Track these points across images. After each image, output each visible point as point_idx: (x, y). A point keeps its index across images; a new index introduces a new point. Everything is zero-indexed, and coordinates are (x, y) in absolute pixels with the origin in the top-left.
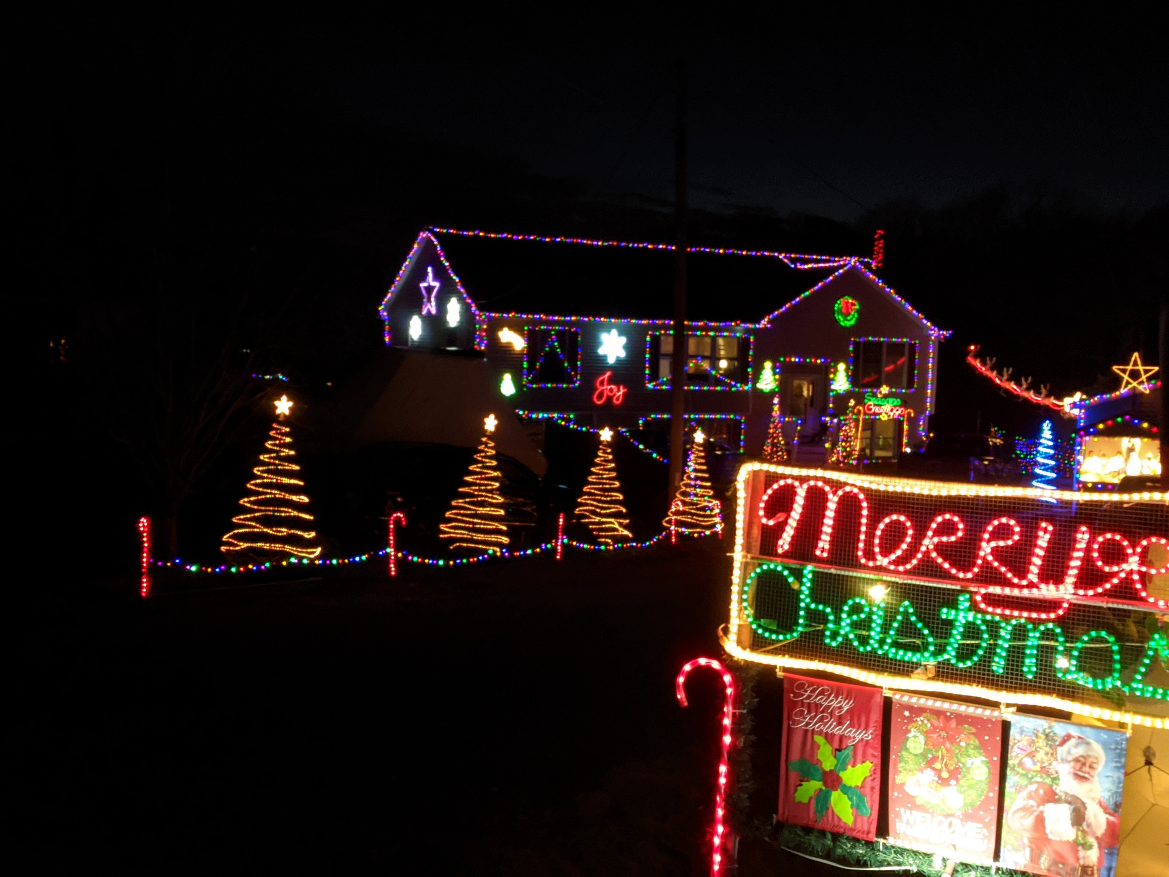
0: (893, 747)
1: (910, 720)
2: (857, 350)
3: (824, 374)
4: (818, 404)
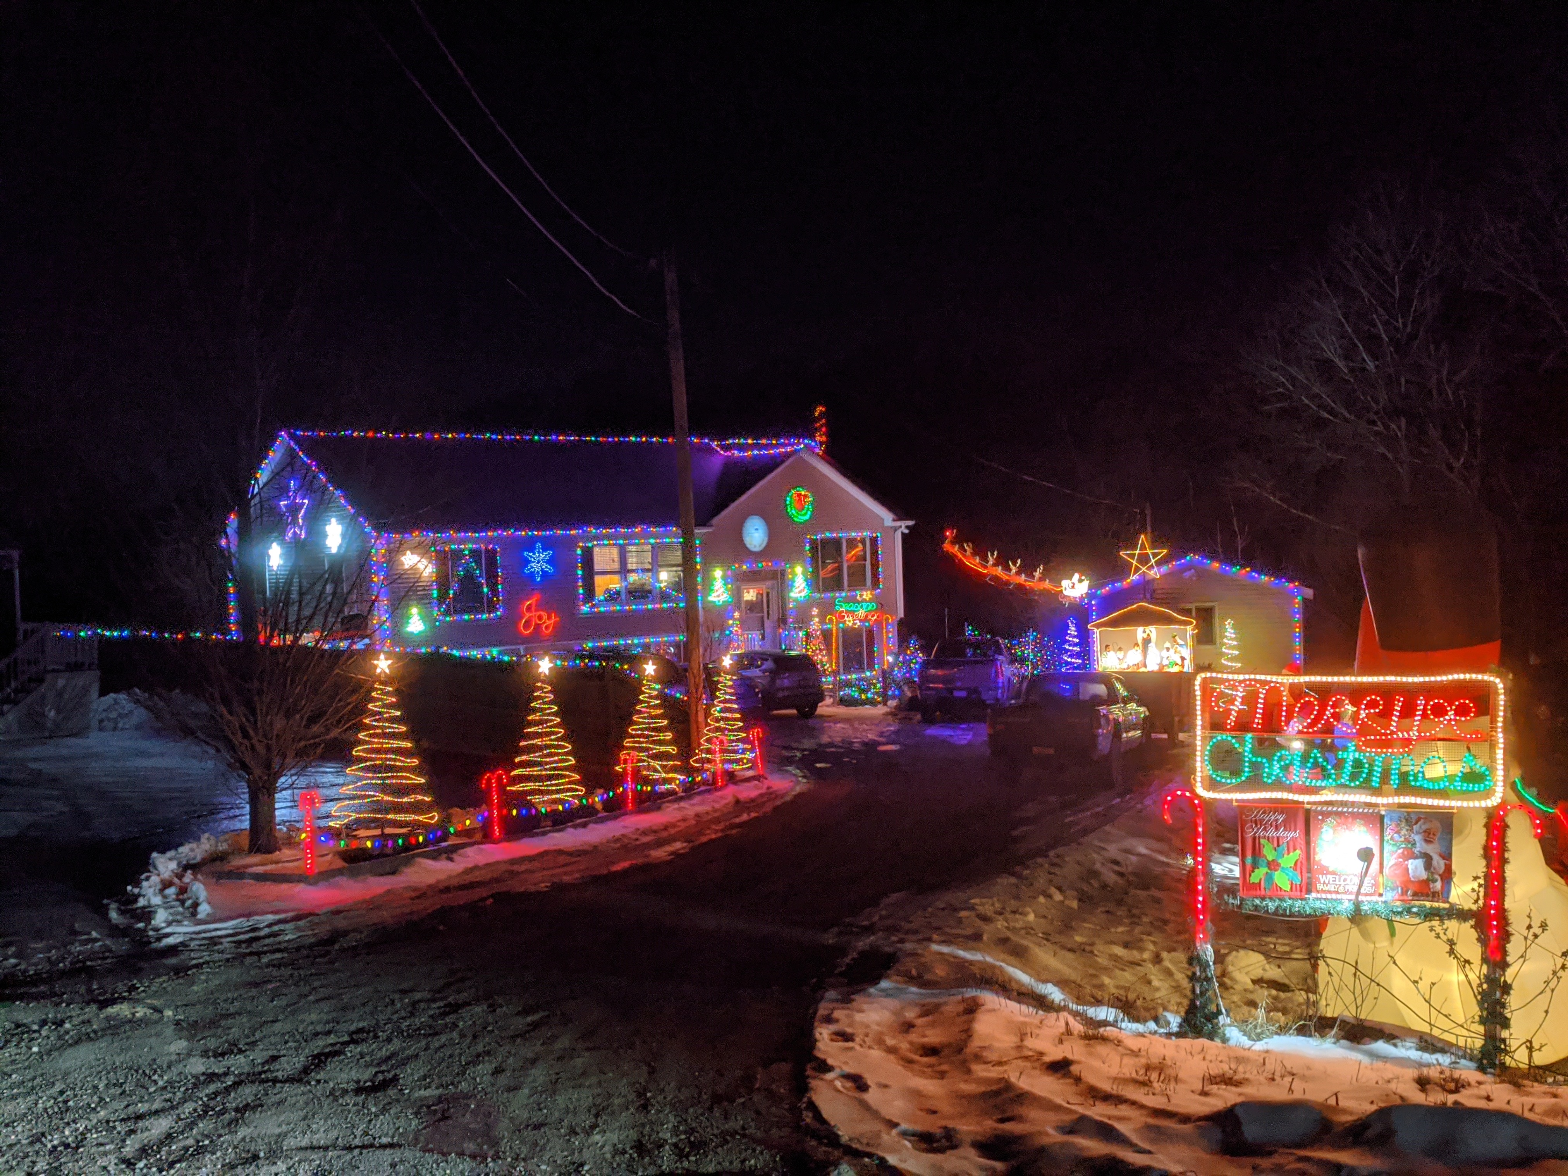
0: (1312, 839)
1: (1323, 821)
2: (814, 549)
3: (781, 580)
4: (774, 615)
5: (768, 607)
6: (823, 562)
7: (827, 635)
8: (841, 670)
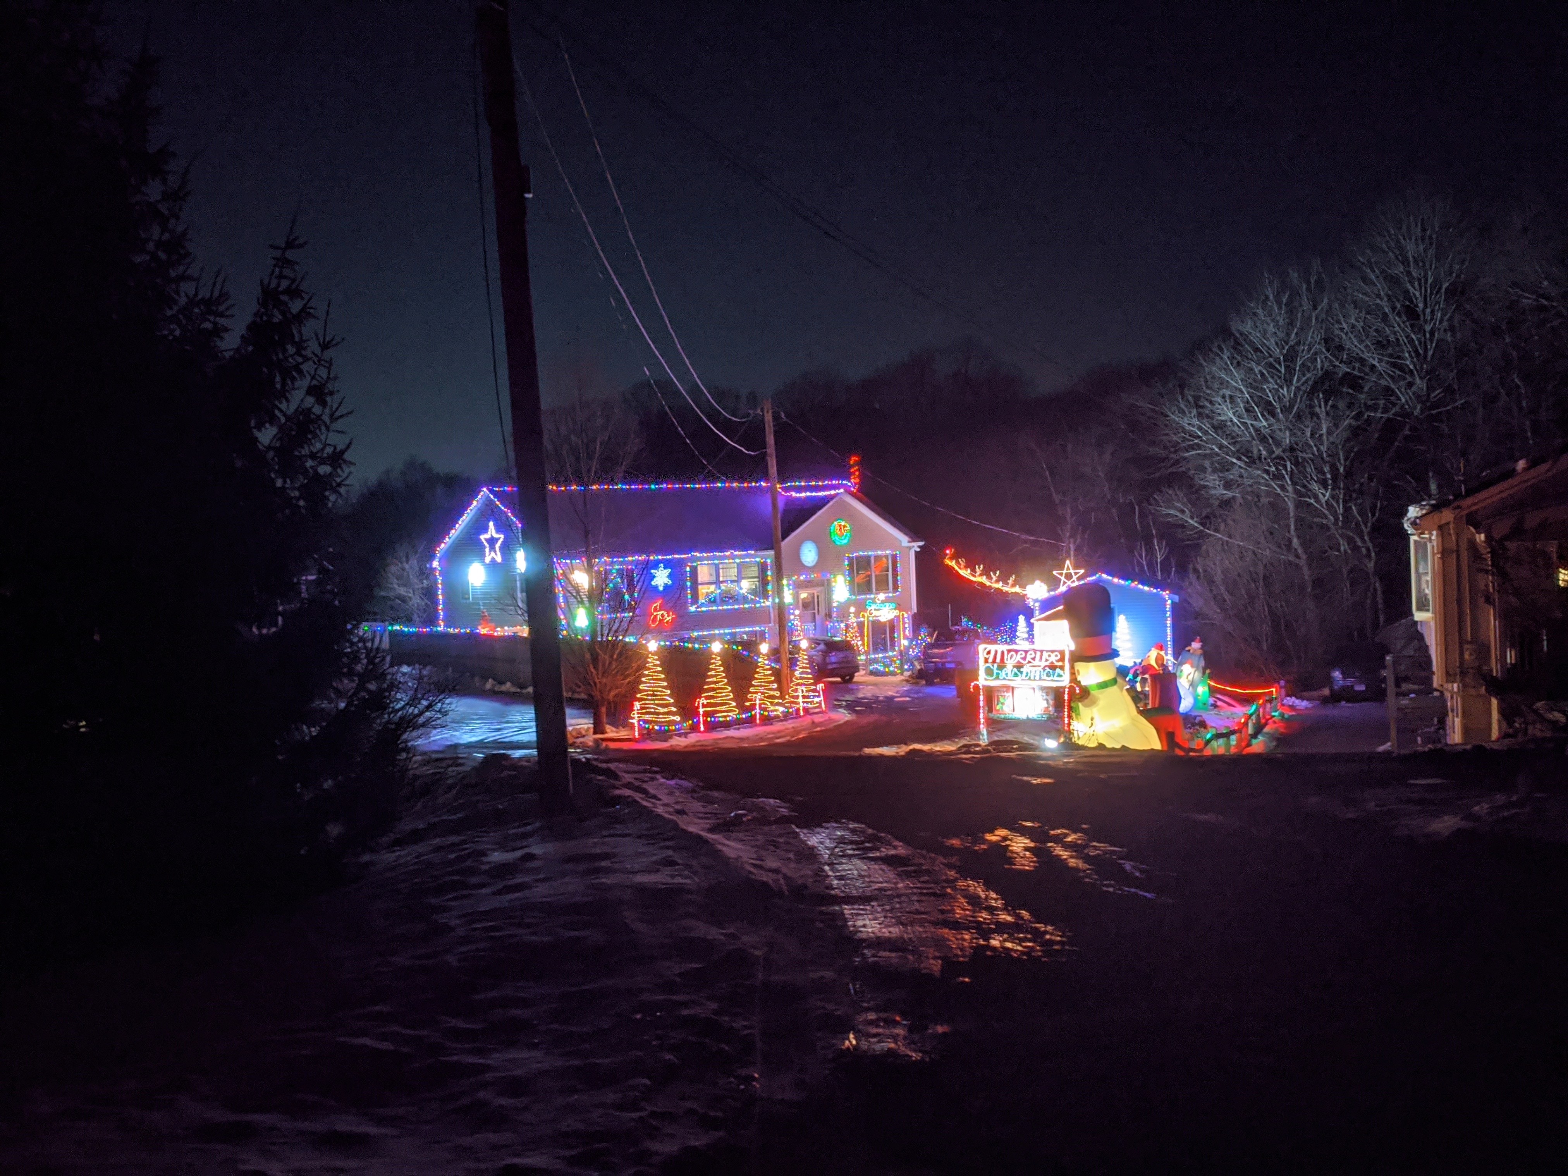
0: (1014, 696)
1: (1017, 690)
2: (851, 565)
3: (827, 586)
4: (823, 611)
5: (818, 606)
6: (858, 573)
7: (861, 625)
8: (871, 652)
